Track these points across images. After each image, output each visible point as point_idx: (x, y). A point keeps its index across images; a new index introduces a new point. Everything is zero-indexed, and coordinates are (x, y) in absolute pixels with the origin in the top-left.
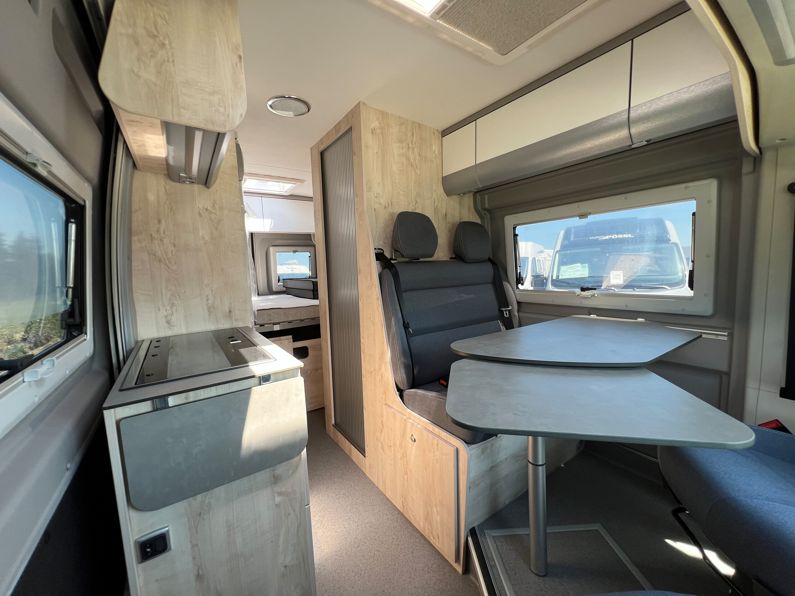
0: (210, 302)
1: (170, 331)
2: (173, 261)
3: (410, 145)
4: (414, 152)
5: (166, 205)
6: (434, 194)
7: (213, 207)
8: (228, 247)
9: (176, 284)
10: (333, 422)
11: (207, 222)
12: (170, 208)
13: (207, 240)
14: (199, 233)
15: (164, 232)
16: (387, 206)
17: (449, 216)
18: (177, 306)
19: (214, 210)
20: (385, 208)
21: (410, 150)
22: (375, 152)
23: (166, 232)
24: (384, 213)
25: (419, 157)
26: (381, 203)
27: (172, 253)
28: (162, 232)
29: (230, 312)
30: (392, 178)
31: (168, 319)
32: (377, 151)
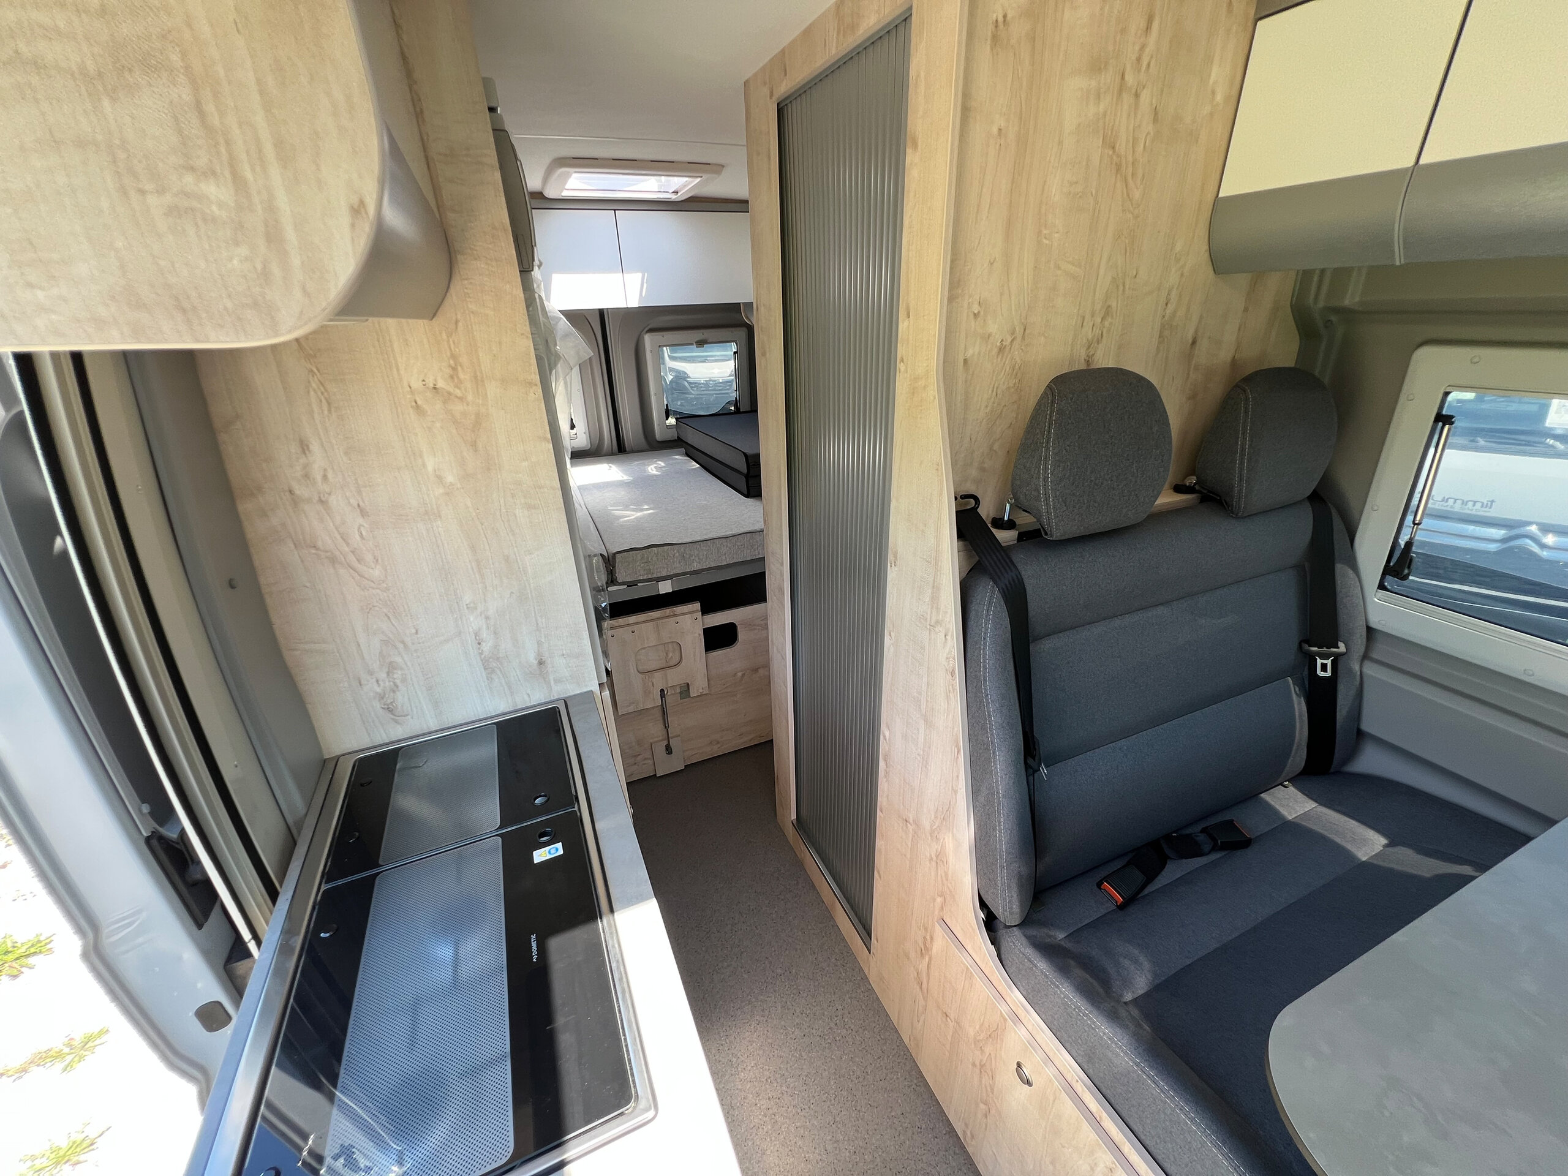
0: (487, 647)
1: (398, 727)
2: (369, 558)
3: (1130, 79)
4: (1136, 108)
5: (312, 393)
6: (1173, 270)
7: (452, 377)
8: (513, 496)
9: (390, 615)
10: (794, 817)
11: (442, 428)
12: (324, 401)
13: (451, 484)
14: (424, 465)
15: (325, 477)
16: (1008, 343)
17: (1204, 345)
18: (402, 669)
19: (457, 387)
20: (1001, 349)
21: (1125, 96)
22: (995, 130)
23: (330, 475)
24: (994, 371)
25: (1150, 128)
26: (990, 335)
27: (361, 535)
28: (319, 478)
29: (541, 663)
30: (1040, 232)
31: (389, 701)
32: (1003, 124)
